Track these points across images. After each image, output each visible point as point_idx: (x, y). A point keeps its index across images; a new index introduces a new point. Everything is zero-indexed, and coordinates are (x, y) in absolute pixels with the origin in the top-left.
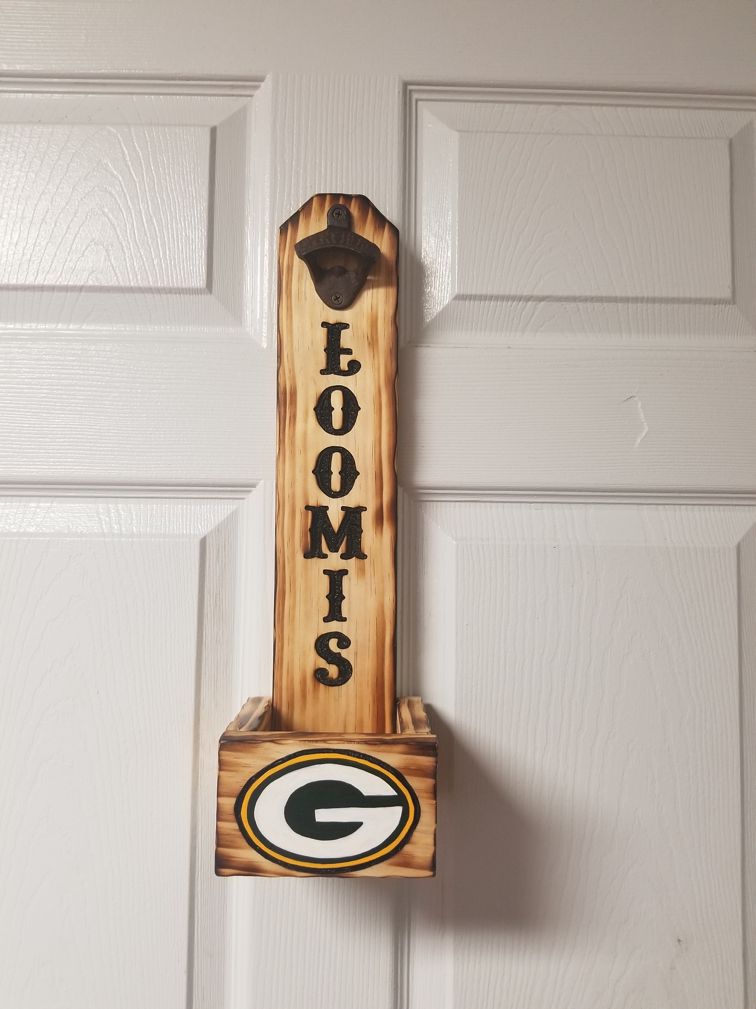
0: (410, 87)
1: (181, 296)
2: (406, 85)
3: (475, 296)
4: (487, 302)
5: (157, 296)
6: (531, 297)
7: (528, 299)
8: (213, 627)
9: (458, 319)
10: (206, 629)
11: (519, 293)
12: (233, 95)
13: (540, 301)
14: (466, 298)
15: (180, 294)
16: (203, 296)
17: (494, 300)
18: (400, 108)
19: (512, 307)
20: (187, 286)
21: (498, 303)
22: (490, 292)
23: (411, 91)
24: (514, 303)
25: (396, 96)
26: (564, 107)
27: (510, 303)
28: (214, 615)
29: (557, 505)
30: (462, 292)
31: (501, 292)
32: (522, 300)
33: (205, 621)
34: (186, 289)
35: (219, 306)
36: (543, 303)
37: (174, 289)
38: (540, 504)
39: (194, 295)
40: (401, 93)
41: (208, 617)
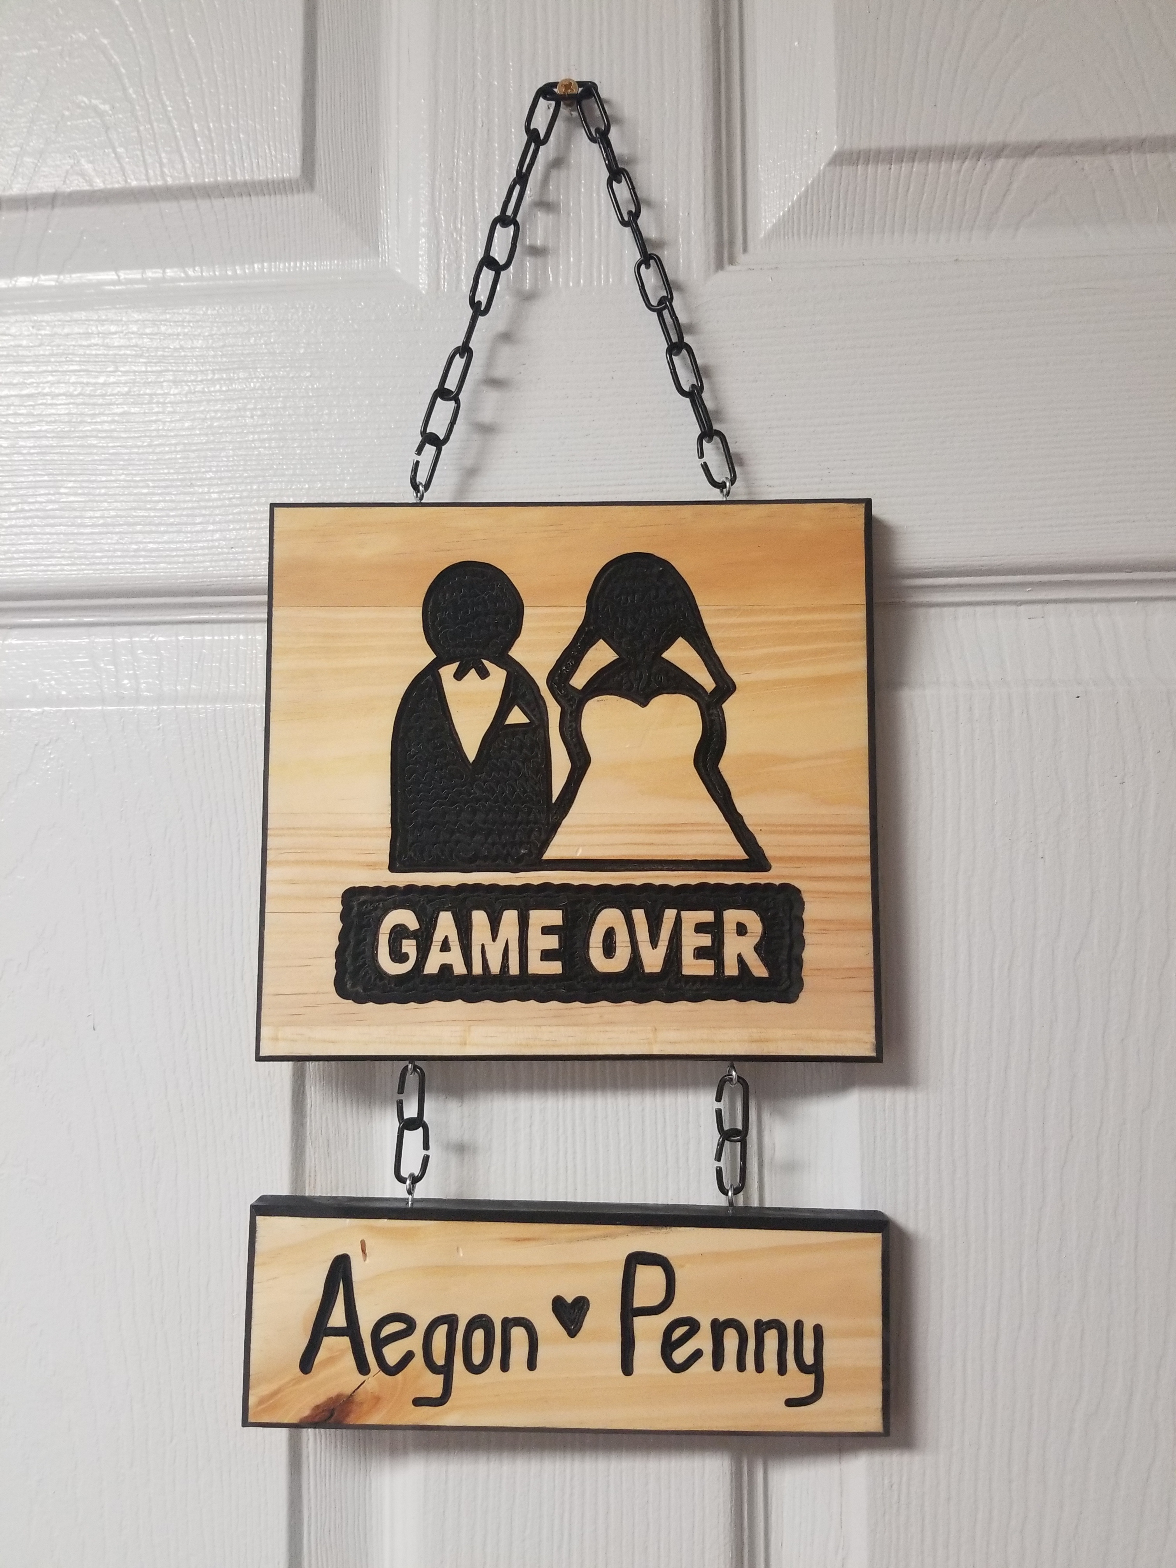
1: (251, 201)
3: (878, 152)
4: (905, 166)
6: (1004, 147)
7: (998, 151)
9: (842, 207)
11: (975, 139)
13: (1025, 156)
14: (858, 160)
15: (249, 194)
16: (296, 197)
17: (921, 161)
19: (962, 173)
20: (262, 178)
21: (931, 165)
22: (910, 140)
24: (966, 163)
27: (955, 165)
29: (1078, 606)
30: (847, 146)
31: (937, 138)
34: (260, 182)
35: (330, 215)
36: (1031, 161)
38: (1039, 607)
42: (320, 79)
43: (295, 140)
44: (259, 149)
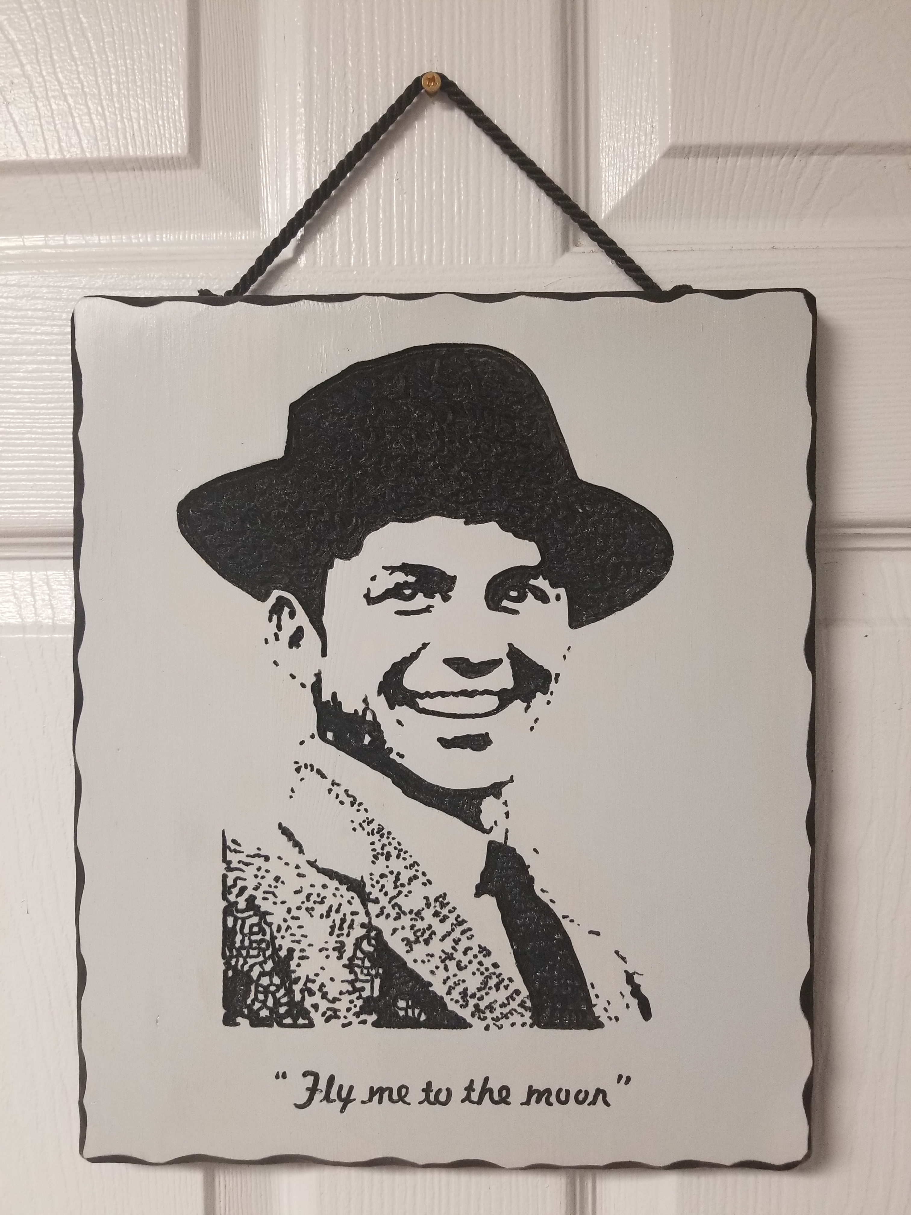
1: (143, 174)
3: (708, 147)
4: (730, 161)
5: (100, 177)
6: (818, 146)
7: (812, 150)
9: (673, 195)
11: (793, 138)
13: (835, 154)
14: (689, 153)
15: (141, 169)
16: (184, 172)
17: (744, 156)
19: (780, 167)
20: (153, 155)
21: (752, 160)
22: (735, 138)
24: (784, 159)
27: (774, 160)
30: (680, 141)
31: (759, 137)
32: (799, 153)
34: (150, 159)
35: (215, 189)
36: (840, 158)
37: (130, 160)
39: (168, 172)
42: (204, 63)
43: (183, 120)
44: (149, 128)
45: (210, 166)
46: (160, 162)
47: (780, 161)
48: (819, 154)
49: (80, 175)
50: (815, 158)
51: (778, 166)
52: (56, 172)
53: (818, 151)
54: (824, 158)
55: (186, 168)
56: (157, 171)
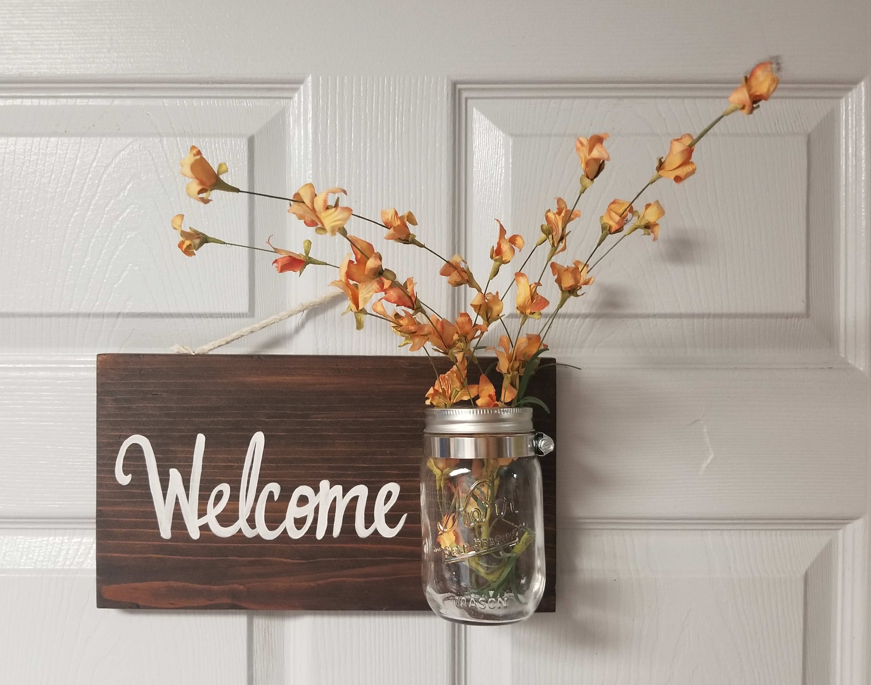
0: (459, 86)
1: (222, 319)
2: (454, 84)
4: (542, 320)
5: (198, 321)
8: (262, 662)
10: (256, 665)
11: (576, 311)
12: (270, 98)
18: (449, 113)
20: (229, 311)
23: (460, 90)
24: (571, 320)
25: (445, 99)
26: (626, 101)
28: (263, 650)
32: (579, 318)
33: (255, 657)
34: (228, 313)
36: (602, 320)
38: (599, 531)
39: (237, 319)
40: (450, 95)
41: (258, 653)
43: (245, 292)
45: (260, 316)
46: (233, 315)
47: (569, 321)
48: (591, 318)
49: (186, 319)
50: (588, 320)
51: (568, 323)
52: (173, 317)
53: (589, 317)
54: (592, 320)
55: (247, 317)
56: (230, 318)
